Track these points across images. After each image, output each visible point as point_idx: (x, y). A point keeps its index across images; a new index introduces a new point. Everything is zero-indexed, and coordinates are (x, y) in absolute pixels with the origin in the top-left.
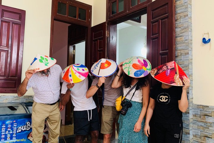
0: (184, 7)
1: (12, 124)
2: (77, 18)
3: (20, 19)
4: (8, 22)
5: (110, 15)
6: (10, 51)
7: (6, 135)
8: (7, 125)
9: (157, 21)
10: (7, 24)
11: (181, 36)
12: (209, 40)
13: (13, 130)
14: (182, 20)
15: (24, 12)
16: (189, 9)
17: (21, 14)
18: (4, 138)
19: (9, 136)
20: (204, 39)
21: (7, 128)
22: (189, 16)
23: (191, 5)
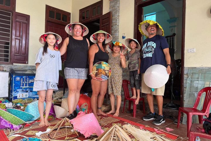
0: (115, 20)
1: (26, 78)
2: (61, 21)
3: (27, 20)
4: (20, 22)
5: (81, 20)
6: (21, 39)
7: (23, 84)
8: (23, 79)
9: (104, 26)
10: (19, 23)
11: (114, 35)
12: (125, 37)
13: (27, 82)
14: (114, 27)
15: (29, 16)
16: (118, 21)
17: (27, 18)
18: (22, 85)
19: (25, 84)
20: (123, 36)
21: (23, 80)
22: (117, 25)
23: (119, 19)
